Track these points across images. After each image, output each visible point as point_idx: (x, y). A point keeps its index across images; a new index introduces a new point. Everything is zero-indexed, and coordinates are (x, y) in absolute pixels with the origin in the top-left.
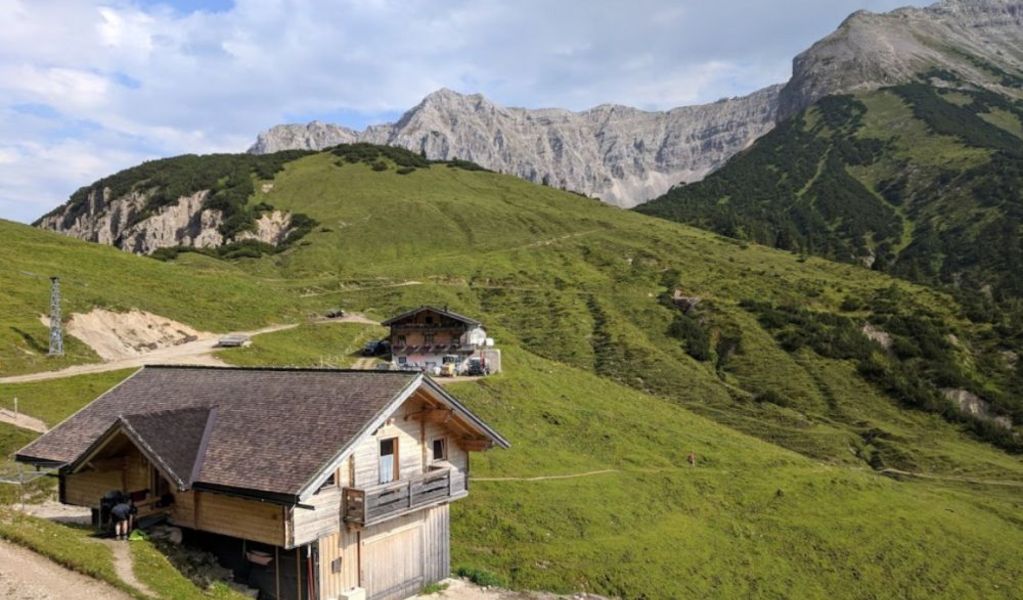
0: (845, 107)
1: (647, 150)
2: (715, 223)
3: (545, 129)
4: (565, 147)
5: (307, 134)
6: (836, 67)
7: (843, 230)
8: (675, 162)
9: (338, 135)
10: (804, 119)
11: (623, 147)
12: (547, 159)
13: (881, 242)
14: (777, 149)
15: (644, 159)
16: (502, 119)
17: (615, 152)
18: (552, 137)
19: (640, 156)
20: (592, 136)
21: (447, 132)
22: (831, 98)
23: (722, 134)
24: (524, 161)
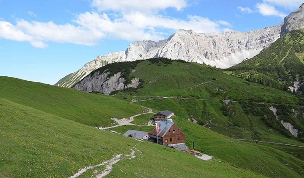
0: (298, 34)
1: (242, 44)
2: (250, 73)
3: (211, 39)
4: (217, 44)
5: (143, 44)
6: (297, 21)
7: (290, 74)
8: (251, 47)
9: (151, 43)
10: (285, 37)
11: (235, 44)
12: (211, 48)
13: (300, 77)
14: (276, 47)
15: (241, 46)
16: (198, 37)
17: (232, 45)
18: (213, 41)
19: (240, 46)
20: (225, 40)
21: (181, 42)
22: (294, 31)
23: (266, 38)
24: (204, 49)
